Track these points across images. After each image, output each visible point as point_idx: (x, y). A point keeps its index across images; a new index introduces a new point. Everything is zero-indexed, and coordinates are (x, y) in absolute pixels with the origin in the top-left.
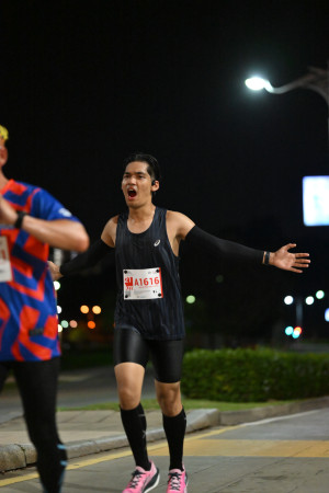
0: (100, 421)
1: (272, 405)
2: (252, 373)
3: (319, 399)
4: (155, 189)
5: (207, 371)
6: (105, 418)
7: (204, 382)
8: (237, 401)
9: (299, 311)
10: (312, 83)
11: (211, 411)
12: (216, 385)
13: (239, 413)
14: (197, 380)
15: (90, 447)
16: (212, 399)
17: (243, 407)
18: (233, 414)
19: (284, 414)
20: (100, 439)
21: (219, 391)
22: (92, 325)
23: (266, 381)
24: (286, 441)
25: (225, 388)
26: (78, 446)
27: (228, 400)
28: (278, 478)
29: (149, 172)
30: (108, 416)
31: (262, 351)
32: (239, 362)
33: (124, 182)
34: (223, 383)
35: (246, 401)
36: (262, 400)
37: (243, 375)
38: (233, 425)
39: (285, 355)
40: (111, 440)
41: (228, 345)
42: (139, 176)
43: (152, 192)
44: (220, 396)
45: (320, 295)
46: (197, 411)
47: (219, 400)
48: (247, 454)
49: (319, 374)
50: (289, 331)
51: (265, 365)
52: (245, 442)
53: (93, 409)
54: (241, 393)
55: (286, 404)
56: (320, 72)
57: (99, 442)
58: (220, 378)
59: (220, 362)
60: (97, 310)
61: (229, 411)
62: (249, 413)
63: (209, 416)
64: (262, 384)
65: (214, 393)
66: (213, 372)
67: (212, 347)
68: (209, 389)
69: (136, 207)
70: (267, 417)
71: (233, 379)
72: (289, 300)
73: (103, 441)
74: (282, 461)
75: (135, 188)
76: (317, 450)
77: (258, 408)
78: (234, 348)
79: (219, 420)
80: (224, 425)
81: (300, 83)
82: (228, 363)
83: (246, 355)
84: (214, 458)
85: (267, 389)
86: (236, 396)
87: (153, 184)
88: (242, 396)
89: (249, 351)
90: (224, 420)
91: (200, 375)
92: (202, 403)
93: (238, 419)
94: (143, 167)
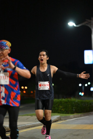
0: (27, 119)
1: (75, 115)
2: (70, 106)
3: (89, 113)
4: (48, 59)
5: (57, 105)
6: (28, 118)
7: (56, 108)
8: (66, 113)
9: (83, 88)
10: (87, 24)
11: (58, 116)
12: (60, 109)
13: (66, 117)
14: (54, 107)
15: (24, 126)
16: (59, 113)
17: (67, 115)
18: (65, 117)
19: (79, 117)
20: (27, 124)
21: (60, 110)
22: (24, 92)
23: (74, 108)
24: (79, 125)
25: (62, 110)
26: (21, 126)
27: (63, 113)
28: (77, 135)
29: (46, 54)
30: (29, 118)
31: (73, 99)
32: (66, 102)
33: (39, 57)
34: (62, 108)
35: (68, 113)
36: (73, 113)
37: (67, 106)
38: (64, 120)
39: (79, 100)
40: (30, 124)
41: (63, 98)
42: (44, 55)
43: (47, 60)
44: (61, 112)
45: (89, 83)
46: (54, 116)
47: (60, 113)
48: (68, 128)
49: (89, 106)
50: (80, 94)
51: (74, 103)
52: (68, 125)
53: (25, 116)
54: (67, 111)
55: (80, 114)
56: (89, 21)
57: (26, 125)
58: (61, 107)
59: (61, 102)
60: (26, 88)
61: (63, 116)
62: (69, 117)
63: (58, 118)
64: (73, 108)
65: (59, 111)
66: (59, 105)
67: (59, 98)
68: (58, 110)
69: (43, 64)
70: (74, 118)
71: (65, 107)
72: (80, 85)
73: (28, 125)
74: (78, 130)
75: (43, 59)
76: (88, 127)
77: (71, 115)
78: (65, 98)
79: (61, 119)
80: (62, 120)
81: (83, 24)
82: (63, 103)
83: (68, 101)
84: (59, 129)
85: (74, 110)
86: (65, 112)
87: (47, 58)
88: (67, 112)
89: (69, 99)
90: (62, 119)
91: (55, 106)
92: (56, 114)
93: (66, 118)
94: (44, 53)
